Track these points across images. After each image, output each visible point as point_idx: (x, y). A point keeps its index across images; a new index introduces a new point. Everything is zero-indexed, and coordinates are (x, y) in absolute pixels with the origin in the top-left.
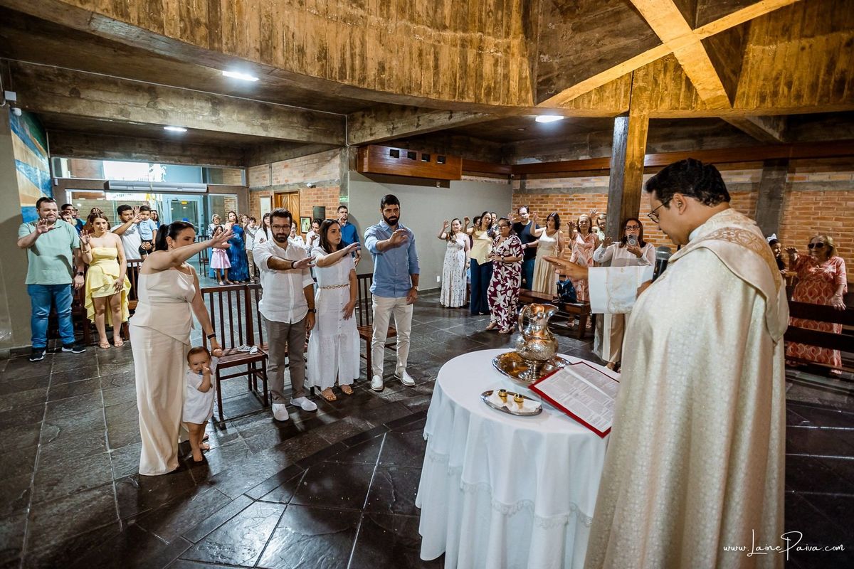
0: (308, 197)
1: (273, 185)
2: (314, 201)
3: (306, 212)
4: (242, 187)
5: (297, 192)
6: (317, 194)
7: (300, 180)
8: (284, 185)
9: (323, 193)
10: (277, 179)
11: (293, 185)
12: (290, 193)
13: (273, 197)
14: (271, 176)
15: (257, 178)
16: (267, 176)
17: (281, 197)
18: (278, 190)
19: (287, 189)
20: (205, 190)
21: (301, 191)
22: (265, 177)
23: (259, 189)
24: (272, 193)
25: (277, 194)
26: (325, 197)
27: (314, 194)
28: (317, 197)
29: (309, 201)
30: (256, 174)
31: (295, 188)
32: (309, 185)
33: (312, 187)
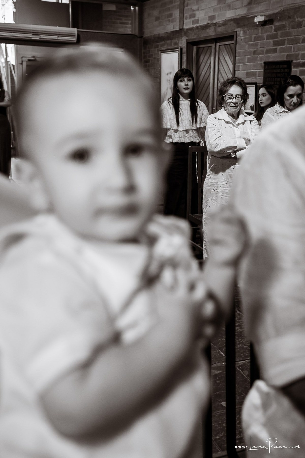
0: (256, 45)
1: (185, 27)
2: (268, 52)
3: (248, 75)
4: (131, 37)
5: (231, 37)
6: (275, 36)
7: (241, 12)
8: (206, 27)
9: (288, 34)
10: (193, 16)
11: (225, 23)
12: (216, 40)
13: (184, 50)
14: (182, 12)
15: (157, 19)
16: (176, 13)
17: (198, 49)
18: (193, 37)
19: (211, 33)
20: (74, 39)
21: (241, 33)
22: (171, 15)
23: (160, 39)
24: (183, 43)
25: (190, 44)
26: (295, 41)
27: (269, 37)
28: (276, 44)
29: (255, 53)
30: (155, 13)
31: (229, 30)
32: (259, 19)
33: (264, 24)
